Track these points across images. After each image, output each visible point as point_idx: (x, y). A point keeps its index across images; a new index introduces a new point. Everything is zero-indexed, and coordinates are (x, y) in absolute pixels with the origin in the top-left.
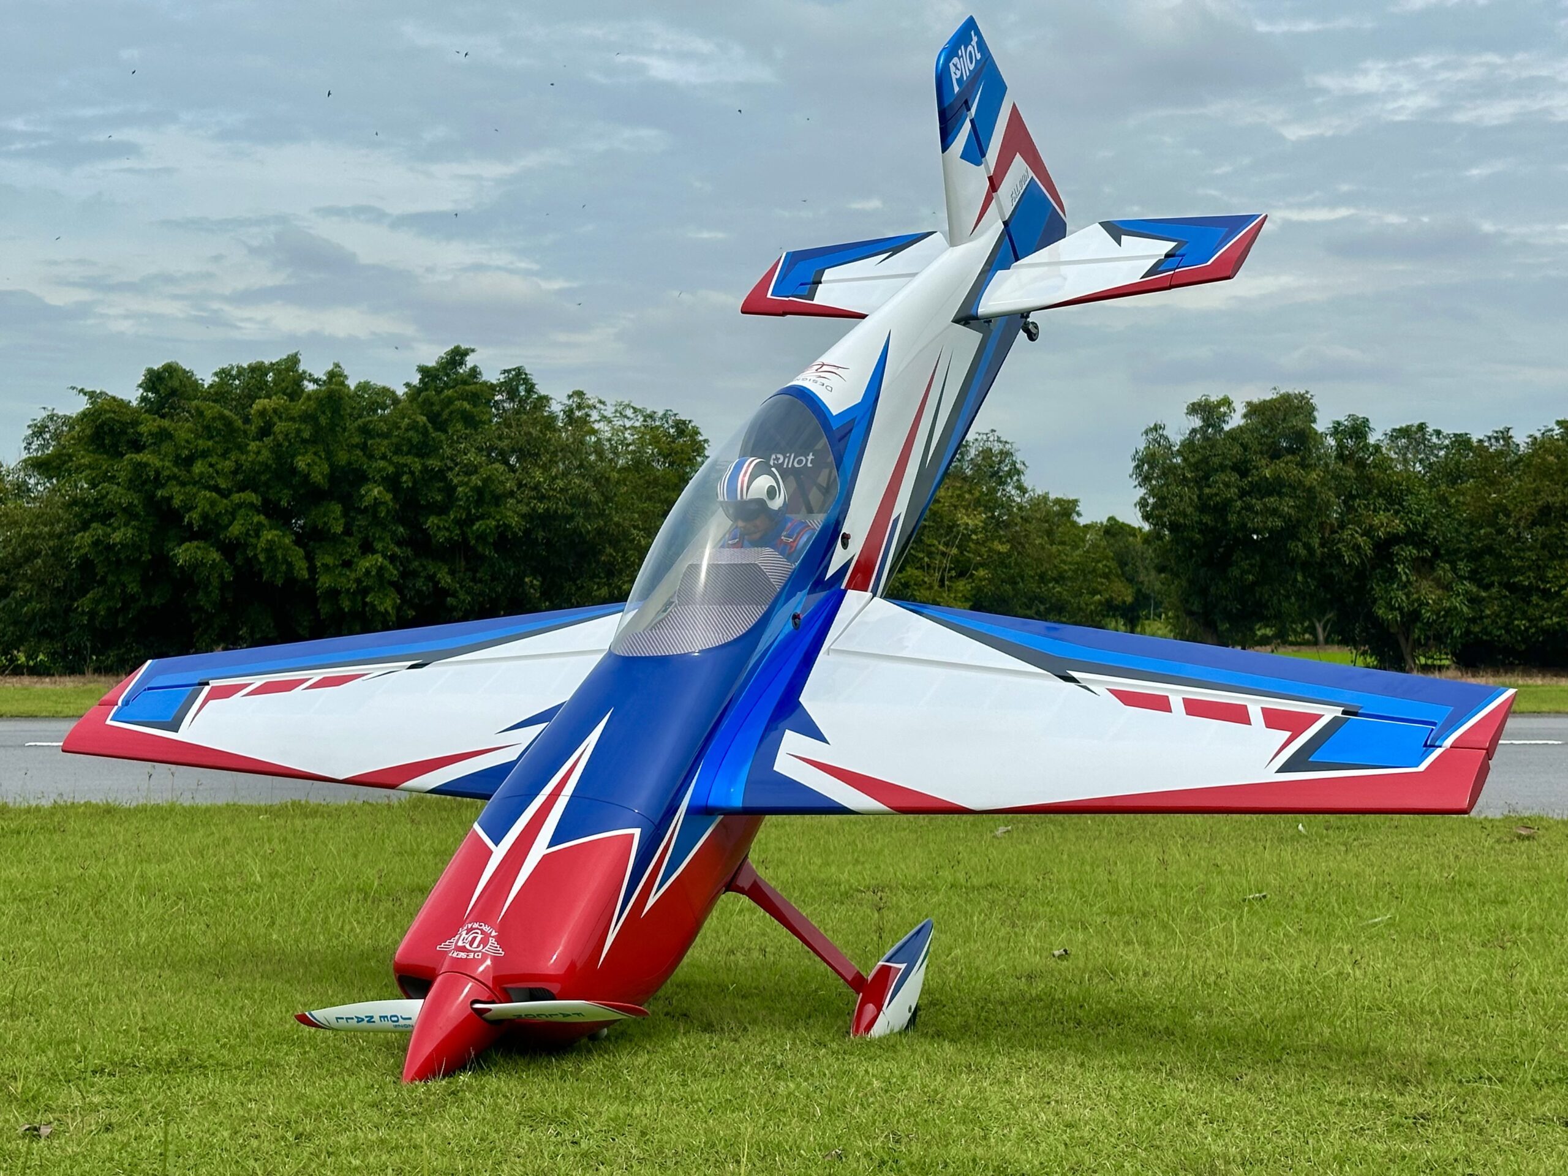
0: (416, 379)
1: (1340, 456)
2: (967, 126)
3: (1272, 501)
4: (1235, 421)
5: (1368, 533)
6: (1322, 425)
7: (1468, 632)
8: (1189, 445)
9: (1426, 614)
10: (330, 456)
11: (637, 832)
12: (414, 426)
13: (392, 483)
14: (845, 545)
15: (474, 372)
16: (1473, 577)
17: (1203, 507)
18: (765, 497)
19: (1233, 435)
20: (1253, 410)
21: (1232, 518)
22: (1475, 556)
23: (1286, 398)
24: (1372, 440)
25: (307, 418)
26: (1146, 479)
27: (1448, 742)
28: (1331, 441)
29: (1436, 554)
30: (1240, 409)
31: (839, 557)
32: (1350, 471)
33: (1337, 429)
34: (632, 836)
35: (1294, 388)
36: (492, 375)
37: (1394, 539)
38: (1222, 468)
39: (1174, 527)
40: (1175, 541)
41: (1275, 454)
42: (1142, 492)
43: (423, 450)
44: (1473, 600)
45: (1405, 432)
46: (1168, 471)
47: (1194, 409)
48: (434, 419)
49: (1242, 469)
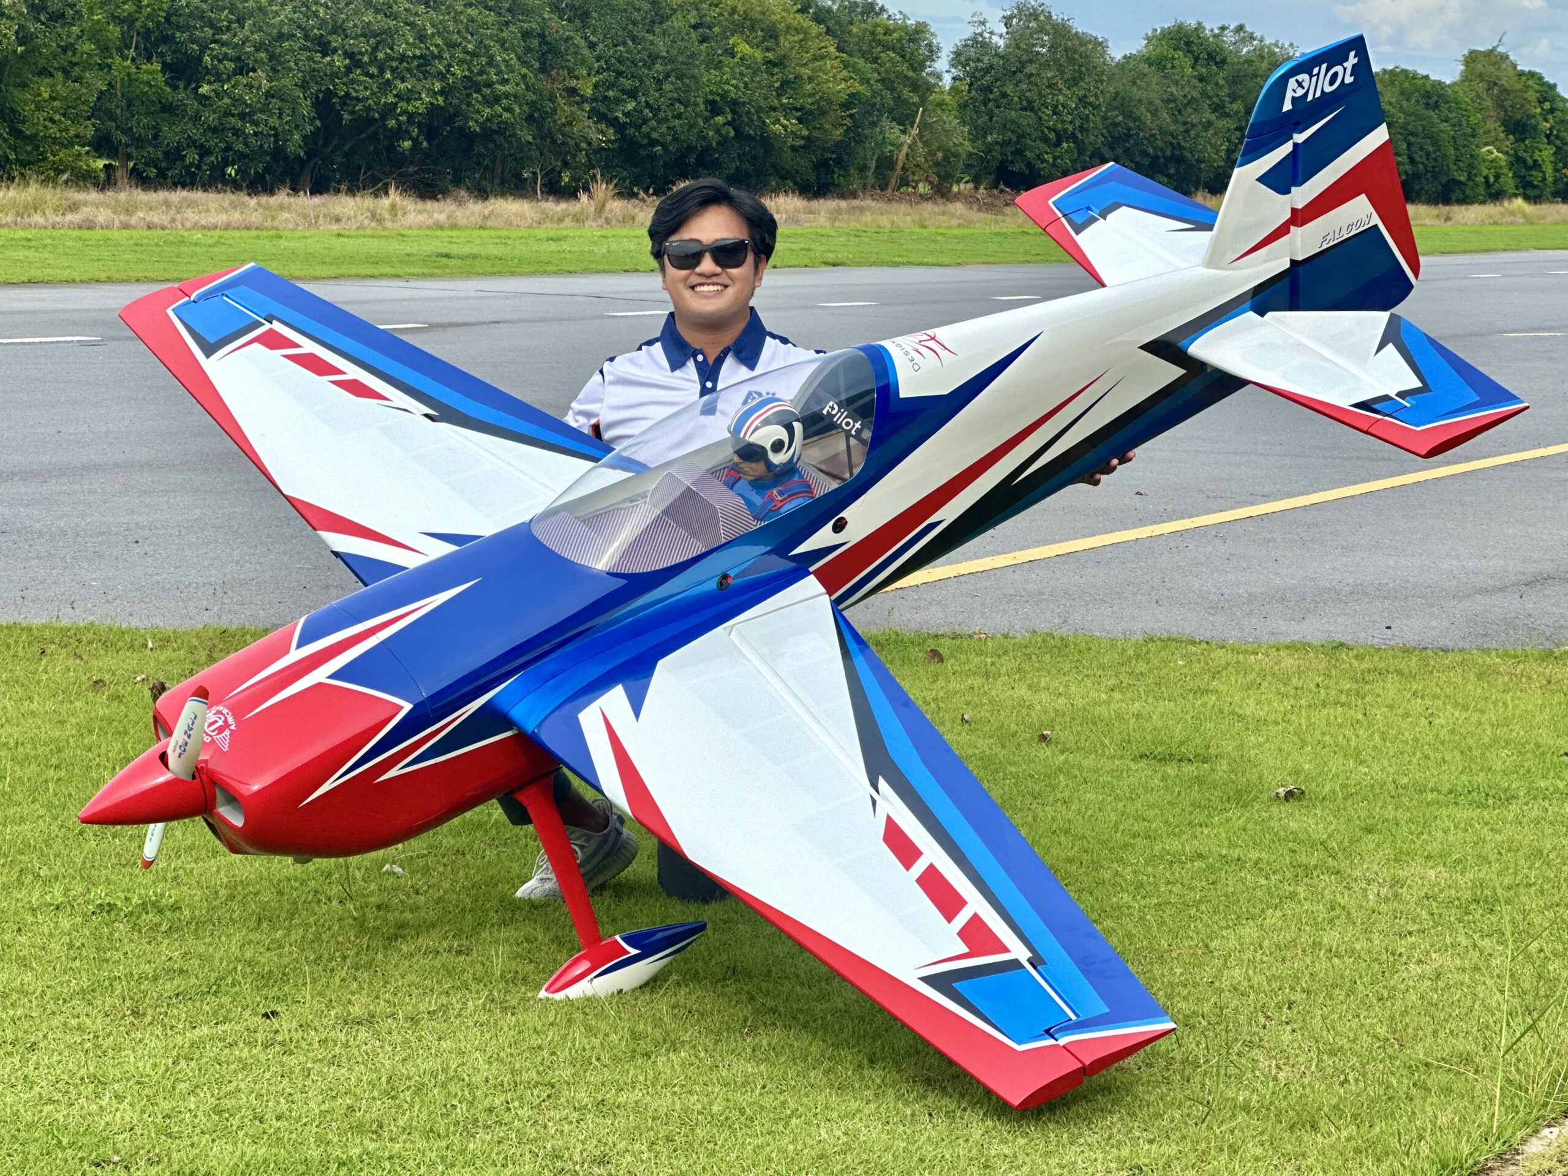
2: (1286, 149)
11: (407, 707)
18: (768, 447)
27: (1063, 1041)
31: (824, 537)
34: (401, 708)
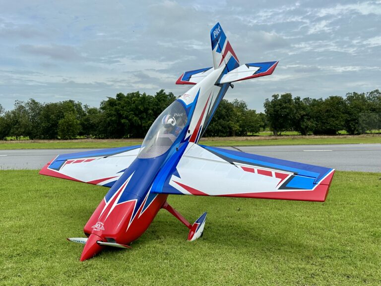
0: (156, 94)
1: (296, 103)
3: (285, 110)
4: (279, 98)
5: (300, 114)
6: (293, 98)
7: (315, 129)
8: (272, 102)
9: (309, 127)
10: (144, 106)
11: (137, 200)
12: (156, 101)
13: (153, 110)
15: (165, 93)
16: (317, 121)
17: (274, 111)
19: (279, 100)
20: (282, 96)
21: (279, 113)
22: (317, 117)
23: (287, 94)
24: (301, 100)
25: (140, 101)
26: (266, 107)
28: (294, 100)
29: (311, 117)
30: (280, 96)
32: (297, 105)
33: (295, 99)
34: (135, 201)
35: (288, 93)
36: (167, 94)
37: (304, 115)
38: (277, 105)
39: (270, 114)
40: (270, 116)
41: (286, 103)
42: (265, 109)
43: (157, 105)
44: (316, 124)
45: (306, 99)
46: (269, 106)
47: (273, 96)
48: (159, 100)
49: (280, 105)
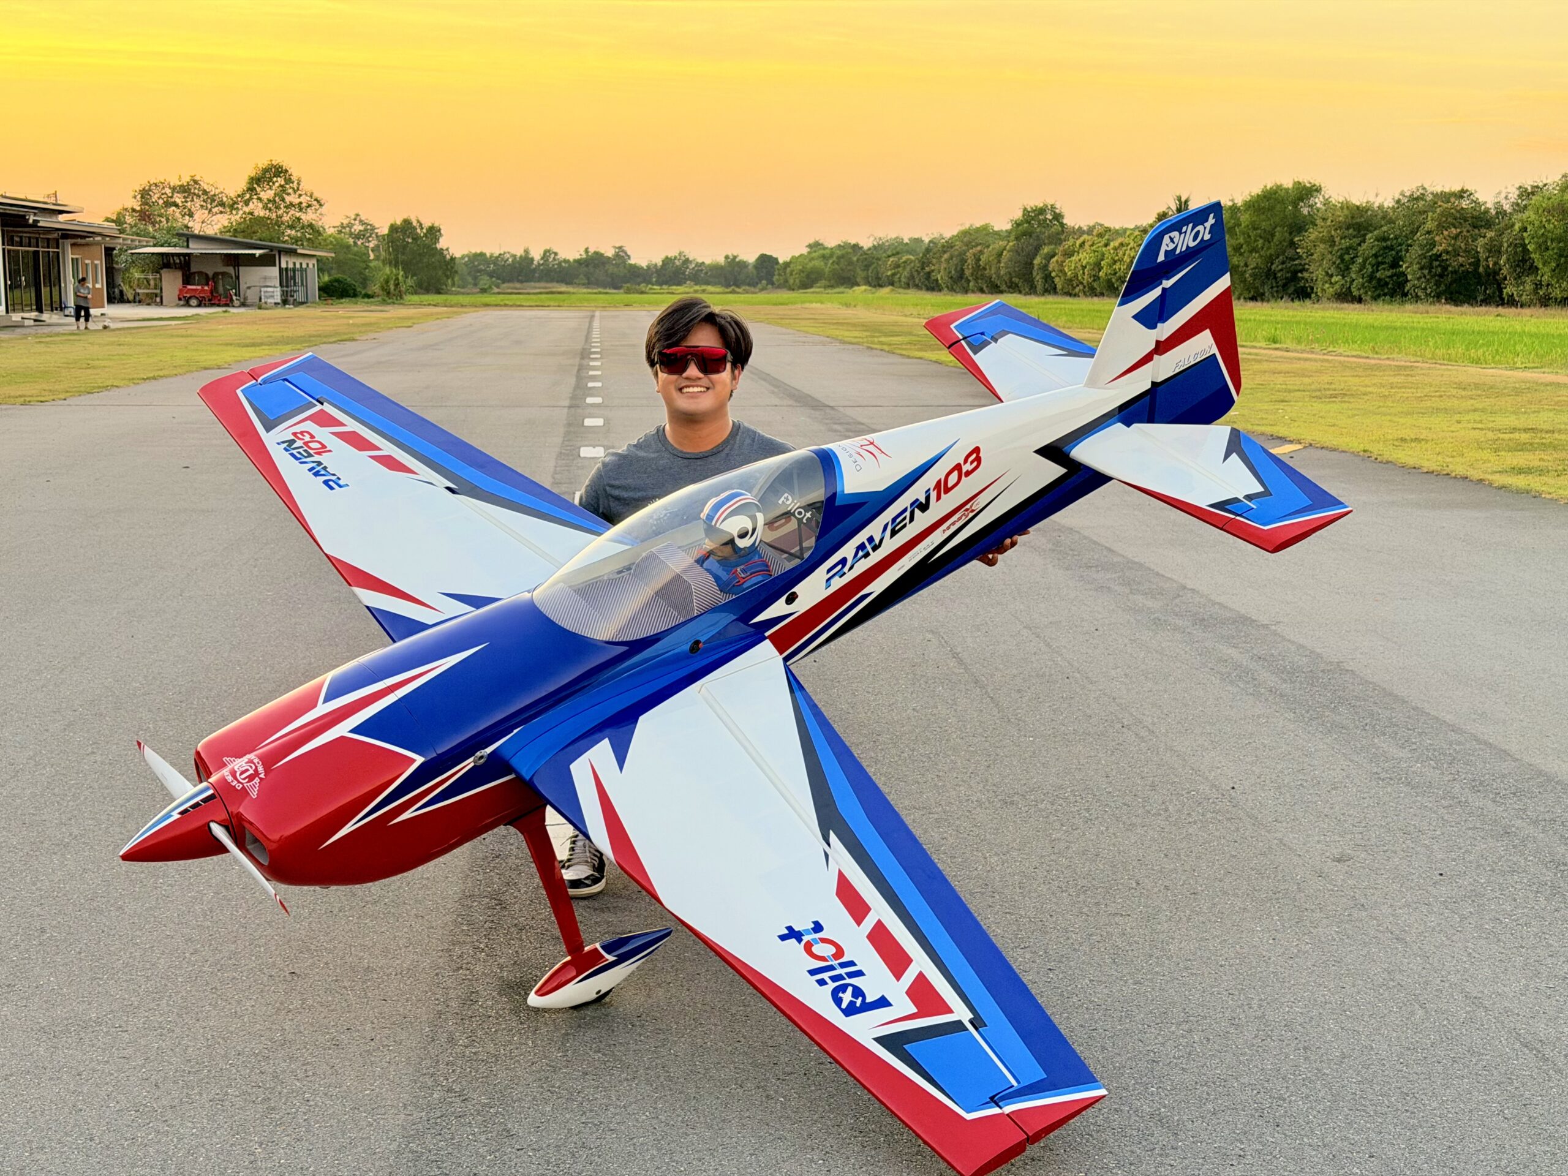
2: (1156, 292)
14: (791, 600)
18: (735, 534)
27: (1008, 1109)
31: (778, 608)
